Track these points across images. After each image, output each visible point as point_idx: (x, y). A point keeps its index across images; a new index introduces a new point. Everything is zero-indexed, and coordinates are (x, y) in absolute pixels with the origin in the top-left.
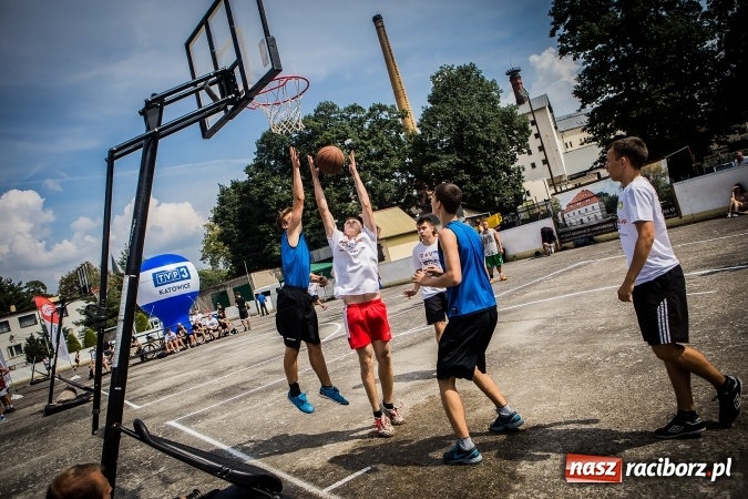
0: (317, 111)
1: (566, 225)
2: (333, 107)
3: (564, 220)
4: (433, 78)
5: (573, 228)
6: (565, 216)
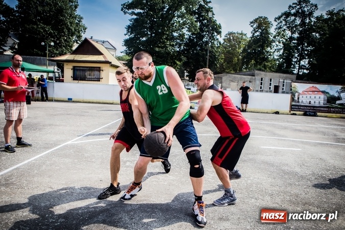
1: (298, 102)
3: (298, 99)
5: (302, 104)
6: (300, 96)
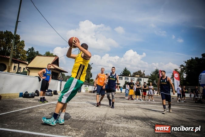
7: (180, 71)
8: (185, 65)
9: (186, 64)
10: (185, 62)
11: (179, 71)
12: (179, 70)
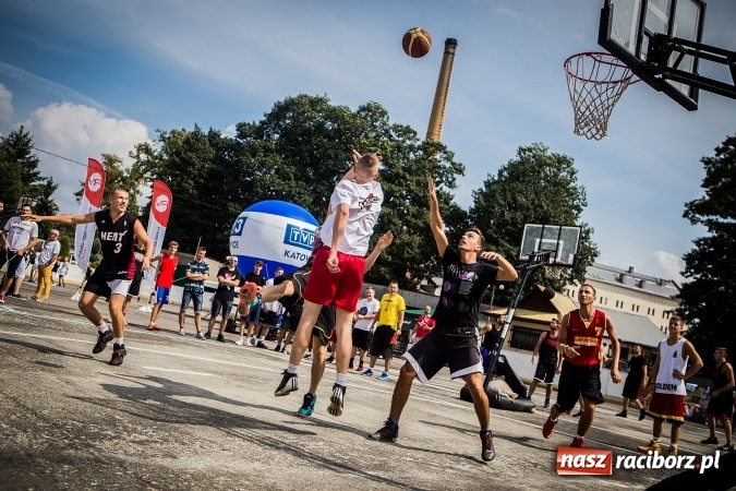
0: (363, 109)
2: (384, 113)
4: (522, 150)
7: (127, 170)
8: (157, 147)
9: (162, 143)
10: (163, 139)
11: (122, 168)
12: (126, 165)
